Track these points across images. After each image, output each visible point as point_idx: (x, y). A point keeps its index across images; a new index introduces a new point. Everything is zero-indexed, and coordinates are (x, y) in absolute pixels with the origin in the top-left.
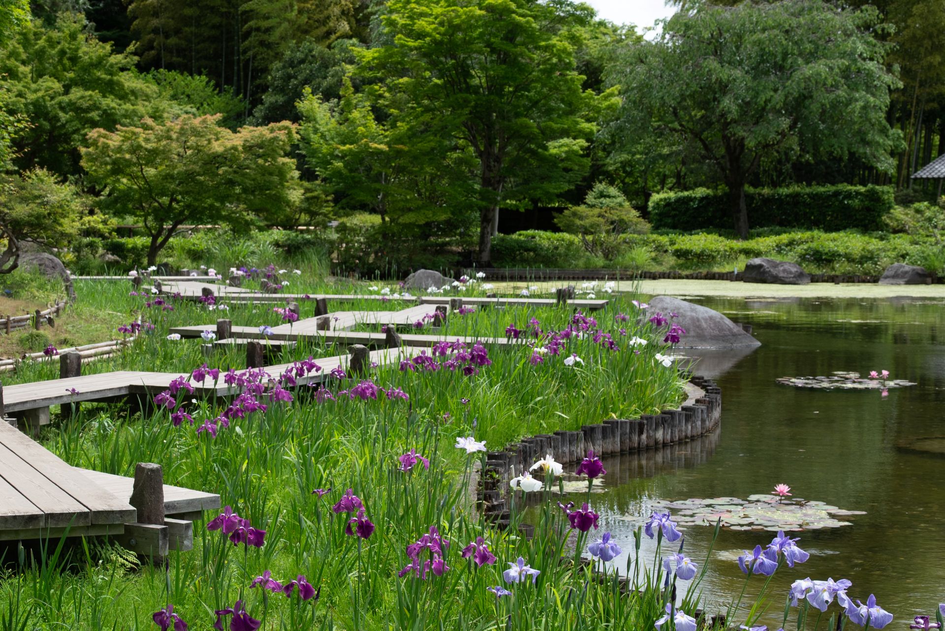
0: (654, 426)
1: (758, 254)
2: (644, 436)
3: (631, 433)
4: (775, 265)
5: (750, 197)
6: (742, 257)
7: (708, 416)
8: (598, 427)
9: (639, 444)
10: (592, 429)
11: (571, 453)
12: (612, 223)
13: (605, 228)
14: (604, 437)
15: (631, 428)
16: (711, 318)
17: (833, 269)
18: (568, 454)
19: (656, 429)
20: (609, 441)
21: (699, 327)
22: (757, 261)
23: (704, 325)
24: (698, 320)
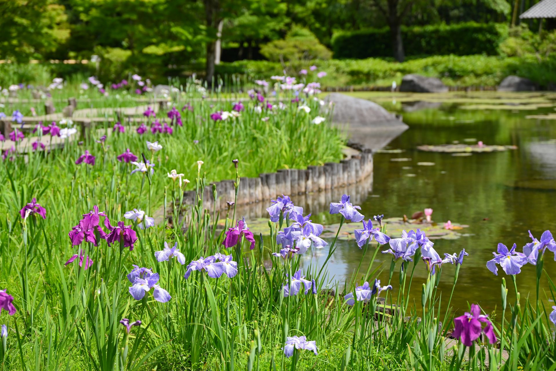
0: (317, 174)
1: (410, 72)
2: (310, 182)
3: (299, 179)
4: (422, 80)
5: (405, 34)
6: (399, 74)
7: (361, 168)
8: (273, 174)
9: (306, 188)
10: (267, 177)
11: (251, 195)
12: (303, 52)
13: (297, 55)
14: (278, 182)
15: (299, 176)
16: (371, 109)
17: (464, 82)
18: (248, 196)
19: (319, 176)
20: (282, 185)
21: (362, 115)
22: (409, 77)
23: (365, 113)
24: (361, 110)
